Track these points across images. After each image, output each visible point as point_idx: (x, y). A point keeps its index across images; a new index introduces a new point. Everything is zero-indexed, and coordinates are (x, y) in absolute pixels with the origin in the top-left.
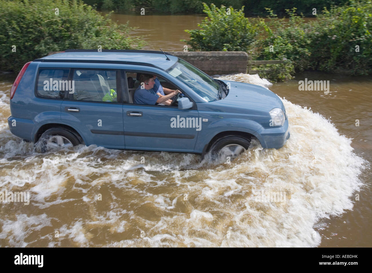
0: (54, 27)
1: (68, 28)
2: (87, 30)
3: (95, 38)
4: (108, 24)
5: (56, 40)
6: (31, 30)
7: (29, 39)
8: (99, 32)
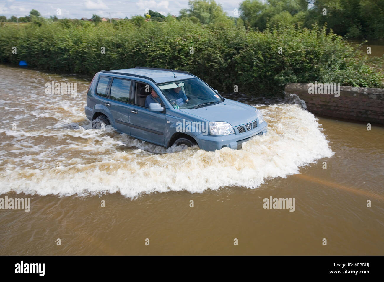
0: (297, 58)
1: (311, 59)
2: (331, 62)
3: (338, 71)
4: (357, 57)
5: (296, 71)
6: (274, 60)
7: (271, 69)
8: (345, 64)
